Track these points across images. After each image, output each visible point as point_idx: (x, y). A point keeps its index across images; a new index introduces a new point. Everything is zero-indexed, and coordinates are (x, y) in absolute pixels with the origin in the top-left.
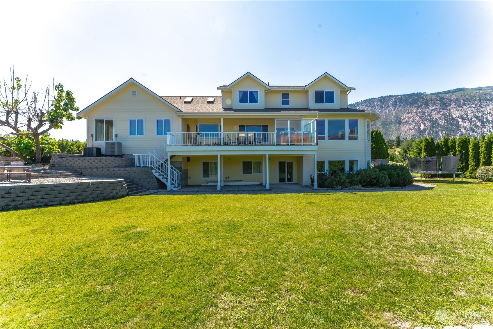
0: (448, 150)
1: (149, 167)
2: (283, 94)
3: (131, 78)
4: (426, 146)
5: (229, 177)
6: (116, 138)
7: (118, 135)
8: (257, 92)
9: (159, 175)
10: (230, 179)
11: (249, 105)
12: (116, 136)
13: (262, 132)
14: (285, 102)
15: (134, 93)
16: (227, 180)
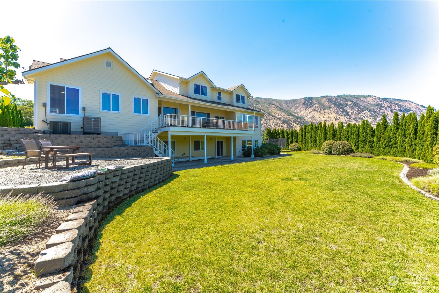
0: (277, 135)
1: (150, 145)
2: (218, 92)
3: (108, 48)
4: (268, 132)
5: (184, 154)
6: (83, 111)
7: (86, 108)
8: (206, 87)
9: (159, 154)
10: (185, 155)
11: (200, 96)
12: (84, 109)
13: (206, 118)
14: (219, 98)
15: (109, 65)
16: (183, 156)
